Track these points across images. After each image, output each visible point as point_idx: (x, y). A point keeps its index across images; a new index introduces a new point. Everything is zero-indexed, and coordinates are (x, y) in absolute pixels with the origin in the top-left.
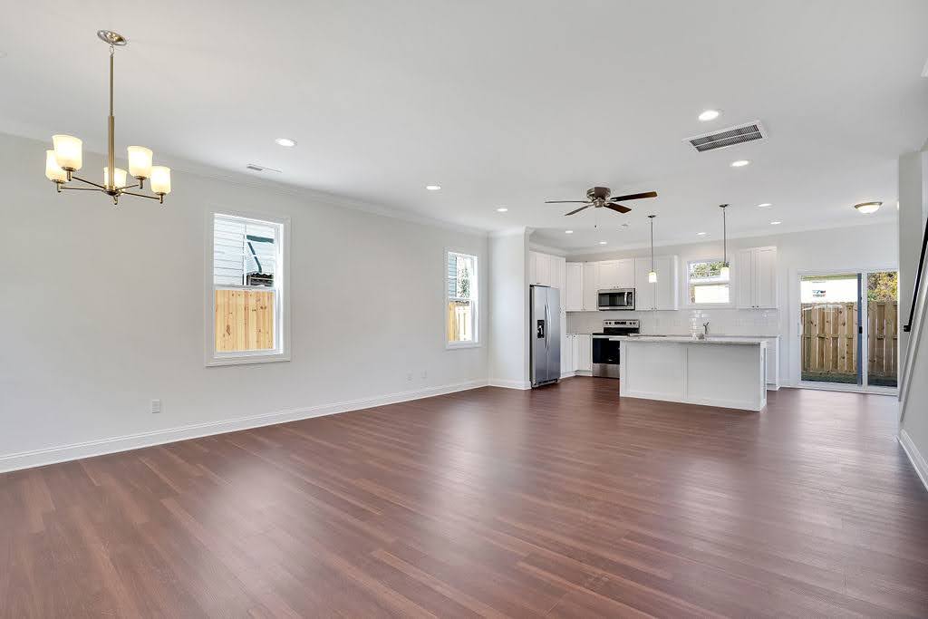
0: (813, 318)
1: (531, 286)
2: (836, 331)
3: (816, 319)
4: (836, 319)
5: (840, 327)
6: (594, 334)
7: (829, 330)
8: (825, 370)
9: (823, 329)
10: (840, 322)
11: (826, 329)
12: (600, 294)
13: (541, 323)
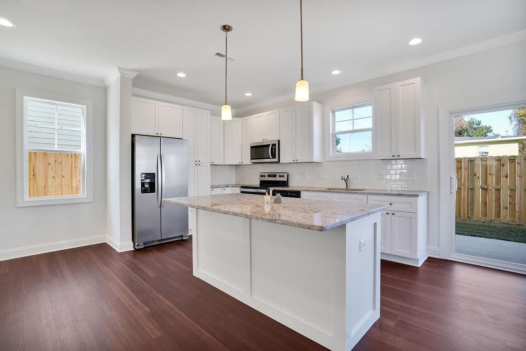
0: (476, 170)
1: (133, 136)
2: (498, 182)
3: (479, 172)
4: (498, 171)
5: (503, 180)
6: (242, 187)
7: (492, 181)
8: (489, 219)
9: (485, 181)
10: (503, 173)
11: (489, 182)
12: (252, 147)
13: (151, 176)
